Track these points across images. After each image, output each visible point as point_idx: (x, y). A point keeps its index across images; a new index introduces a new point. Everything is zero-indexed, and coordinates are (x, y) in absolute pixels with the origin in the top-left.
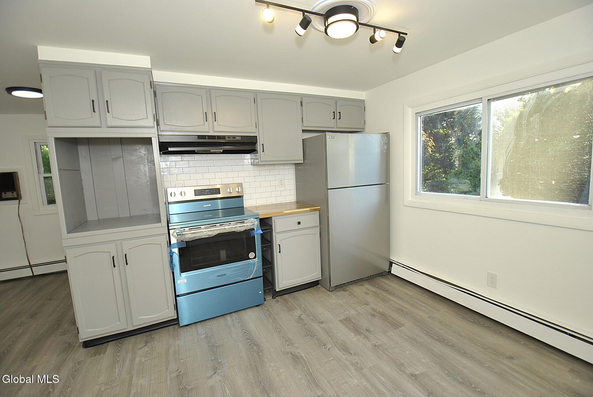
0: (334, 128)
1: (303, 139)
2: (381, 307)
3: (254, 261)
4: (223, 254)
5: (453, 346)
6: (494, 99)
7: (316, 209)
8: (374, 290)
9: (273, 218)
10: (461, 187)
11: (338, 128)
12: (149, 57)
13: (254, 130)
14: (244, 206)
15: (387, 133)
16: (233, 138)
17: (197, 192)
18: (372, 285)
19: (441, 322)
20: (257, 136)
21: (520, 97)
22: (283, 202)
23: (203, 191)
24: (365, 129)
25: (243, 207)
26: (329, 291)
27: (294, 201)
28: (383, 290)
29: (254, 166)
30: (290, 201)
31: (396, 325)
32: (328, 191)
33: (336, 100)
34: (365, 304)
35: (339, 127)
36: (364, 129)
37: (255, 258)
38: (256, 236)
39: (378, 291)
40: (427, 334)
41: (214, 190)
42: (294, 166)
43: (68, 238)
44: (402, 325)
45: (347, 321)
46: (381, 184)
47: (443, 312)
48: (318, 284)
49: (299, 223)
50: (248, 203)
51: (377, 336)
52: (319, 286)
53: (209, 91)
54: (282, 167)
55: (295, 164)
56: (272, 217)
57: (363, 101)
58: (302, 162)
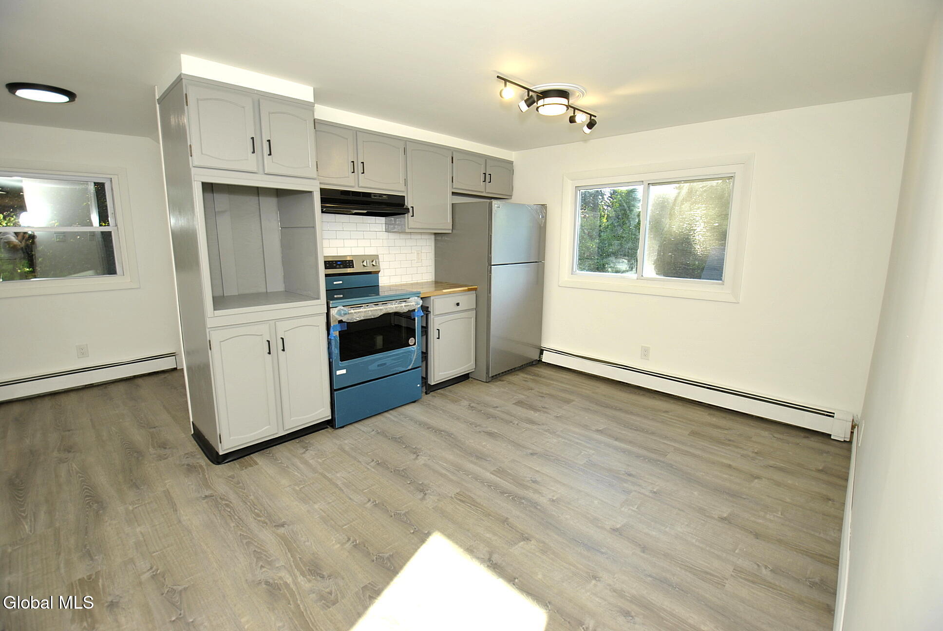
0: (482, 192)
1: (452, 204)
2: (545, 390)
3: (413, 348)
4: (379, 340)
5: (620, 410)
6: (653, 184)
7: (471, 289)
8: (531, 377)
9: (432, 298)
10: (618, 266)
11: (488, 193)
12: (312, 89)
13: (403, 188)
14: (380, 285)
15: (544, 205)
16: (380, 197)
17: (328, 264)
18: (527, 374)
19: (605, 396)
20: (404, 196)
21: (677, 185)
22: (420, 281)
23: (335, 264)
24: (513, 197)
25: (378, 286)
26: (486, 382)
27: (431, 280)
28: (540, 377)
29: (389, 233)
30: (426, 281)
31: (568, 402)
32: (491, 268)
33: (486, 159)
34: (529, 389)
35: (489, 191)
36: (511, 196)
37: (415, 344)
38: (416, 318)
39: (534, 377)
40: (597, 404)
41: (347, 262)
42: (433, 237)
43: (216, 315)
44: (573, 401)
45: (520, 403)
46: (536, 262)
47: (603, 389)
48: (469, 378)
49: (458, 304)
50: (384, 281)
51: (554, 410)
52: (470, 379)
53: (356, 133)
54: (419, 237)
55: (435, 234)
56: (430, 297)
57: (511, 163)
58: (451, 232)
